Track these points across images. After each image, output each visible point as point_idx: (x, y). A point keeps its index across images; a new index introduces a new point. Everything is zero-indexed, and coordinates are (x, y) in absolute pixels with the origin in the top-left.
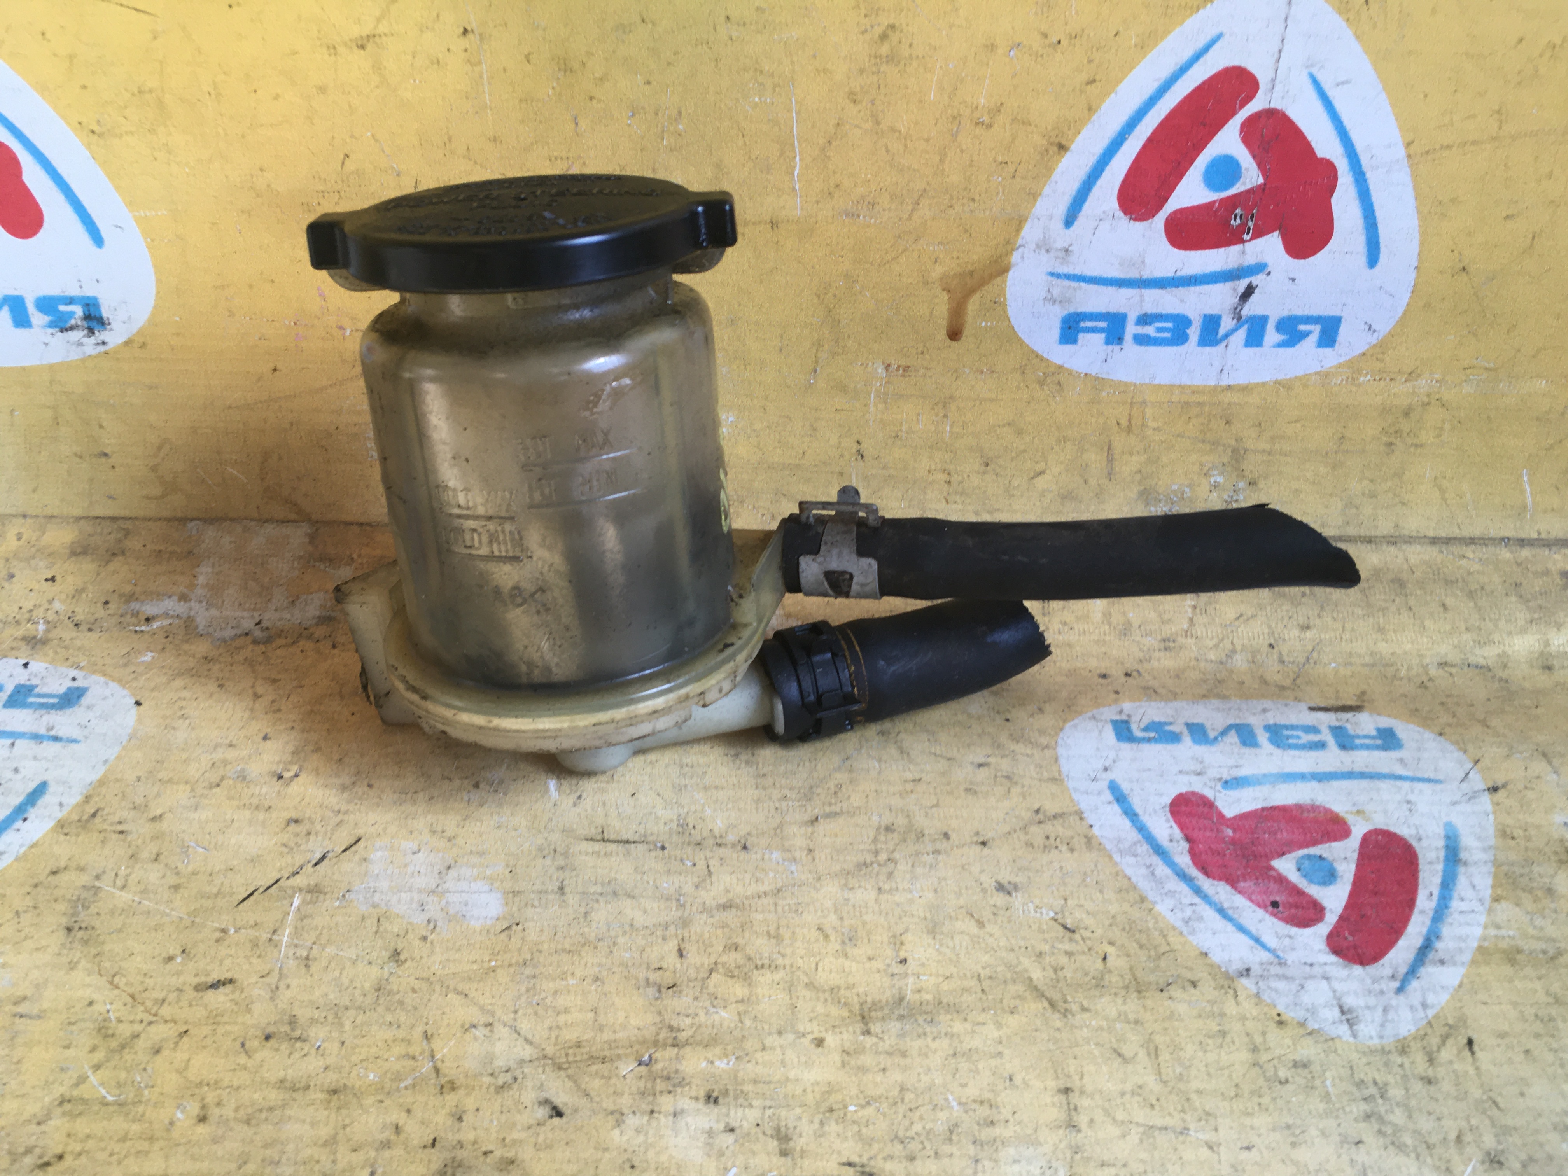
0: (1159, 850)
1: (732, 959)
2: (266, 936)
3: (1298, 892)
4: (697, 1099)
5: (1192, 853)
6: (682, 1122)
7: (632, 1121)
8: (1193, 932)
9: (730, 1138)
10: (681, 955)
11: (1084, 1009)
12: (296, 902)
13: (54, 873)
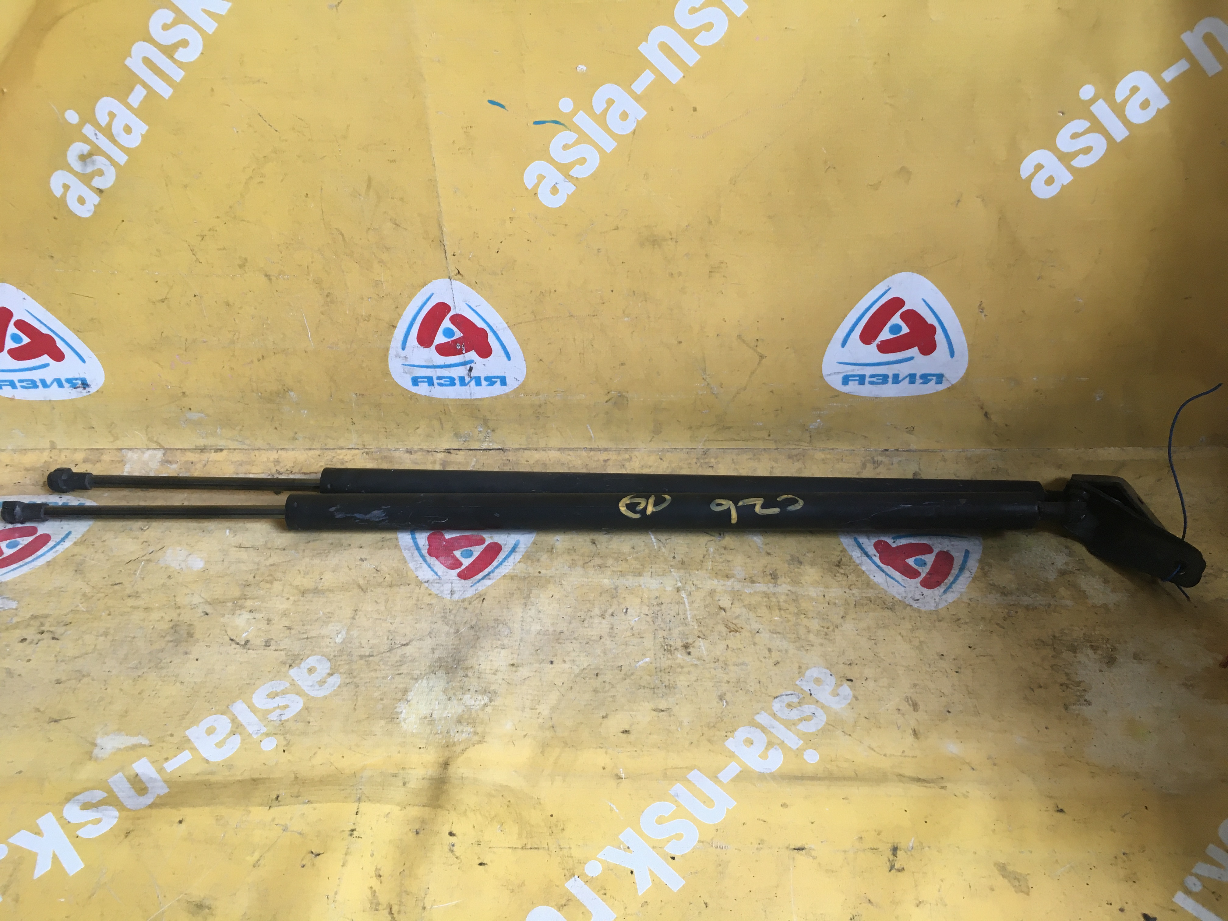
0: (418, 548)
1: (268, 579)
2: (132, 572)
3: (458, 560)
4: (247, 611)
5: (428, 549)
6: (241, 616)
7: (227, 616)
8: (416, 571)
9: (254, 620)
10: (254, 577)
11: (372, 591)
12: (143, 564)
13: (73, 556)
